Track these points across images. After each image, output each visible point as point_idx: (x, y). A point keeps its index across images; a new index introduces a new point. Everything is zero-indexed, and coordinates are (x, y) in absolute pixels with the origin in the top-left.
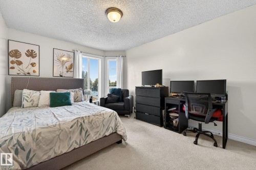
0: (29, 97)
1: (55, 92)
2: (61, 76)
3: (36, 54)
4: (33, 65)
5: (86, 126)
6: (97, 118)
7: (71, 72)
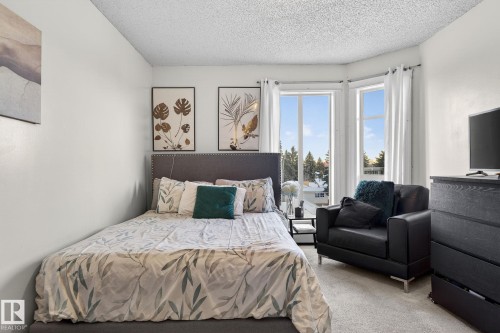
0: (167, 192)
1: (210, 185)
2: (234, 148)
3: (189, 106)
4: (185, 128)
5: (198, 274)
6: (230, 261)
7: (254, 137)
